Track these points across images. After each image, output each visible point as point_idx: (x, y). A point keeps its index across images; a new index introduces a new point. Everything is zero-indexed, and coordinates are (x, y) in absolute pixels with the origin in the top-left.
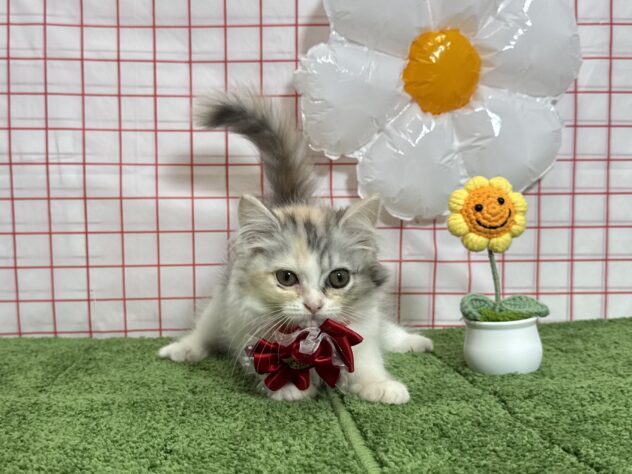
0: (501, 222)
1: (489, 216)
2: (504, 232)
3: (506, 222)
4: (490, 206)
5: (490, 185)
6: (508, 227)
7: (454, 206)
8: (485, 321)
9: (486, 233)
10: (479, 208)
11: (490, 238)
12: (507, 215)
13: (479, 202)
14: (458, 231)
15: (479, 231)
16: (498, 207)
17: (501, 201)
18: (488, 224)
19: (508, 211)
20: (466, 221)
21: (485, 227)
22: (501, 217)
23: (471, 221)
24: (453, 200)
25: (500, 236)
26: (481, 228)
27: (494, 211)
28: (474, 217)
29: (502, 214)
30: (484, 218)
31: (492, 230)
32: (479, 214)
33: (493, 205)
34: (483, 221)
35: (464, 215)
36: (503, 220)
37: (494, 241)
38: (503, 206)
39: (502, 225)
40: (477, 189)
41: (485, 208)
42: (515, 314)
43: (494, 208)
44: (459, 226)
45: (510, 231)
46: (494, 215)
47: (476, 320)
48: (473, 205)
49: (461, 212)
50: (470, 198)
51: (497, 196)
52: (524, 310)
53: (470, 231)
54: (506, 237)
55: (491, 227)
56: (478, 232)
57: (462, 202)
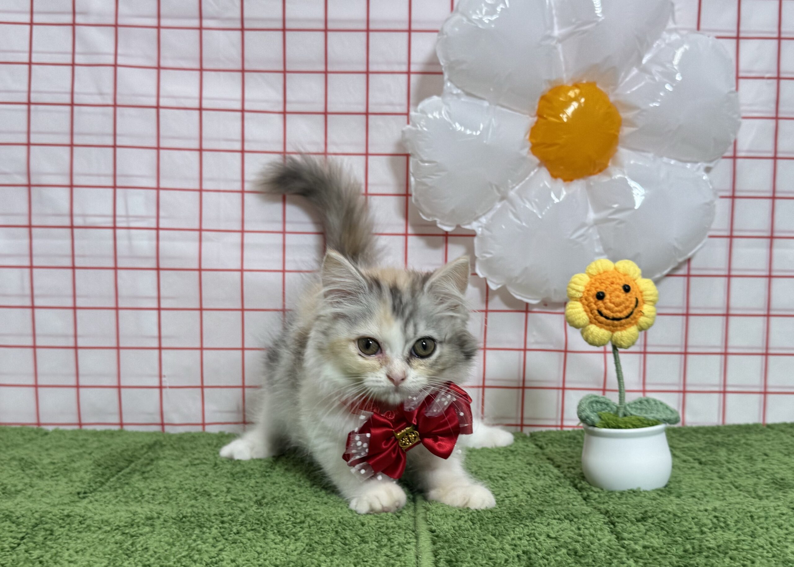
0: (625, 313)
1: (612, 305)
2: (630, 324)
3: (631, 313)
4: (613, 294)
5: (616, 269)
6: (635, 318)
7: (573, 292)
8: (605, 427)
9: (608, 325)
10: (600, 296)
11: (613, 332)
12: (633, 305)
13: (602, 289)
14: (577, 322)
15: (600, 322)
16: (623, 295)
17: (627, 289)
18: (611, 315)
19: (634, 300)
20: (586, 311)
21: (607, 318)
22: (626, 308)
23: (591, 311)
24: (573, 285)
25: (625, 329)
26: (602, 319)
27: (617, 300)
28: (594, 306)
29: (627, 303)
30: (606, 308)
31: (616, 322)
32: (600, 303)
33: (617, 293)
34: (605, 312)
35: (583, 304)
36: (629, 311)
37: (618, 334)
38: (629, 294)
39: (627, 317)
40: (600, 274)
41: (608, 296)
42: (640, 420)
43: (618, 297)
44: (578, 316)
45: (636, 323)
46: (617, 305)
47: (594, 426)
48: (594, 292)
49: (580, 300)
50: (591, 284)
51: (623, 282)
52: (650, 416)
53: (591, 322)
54: (632, 330)
55: (614, 319)
56: (600, 324)
57: (581, 288)
